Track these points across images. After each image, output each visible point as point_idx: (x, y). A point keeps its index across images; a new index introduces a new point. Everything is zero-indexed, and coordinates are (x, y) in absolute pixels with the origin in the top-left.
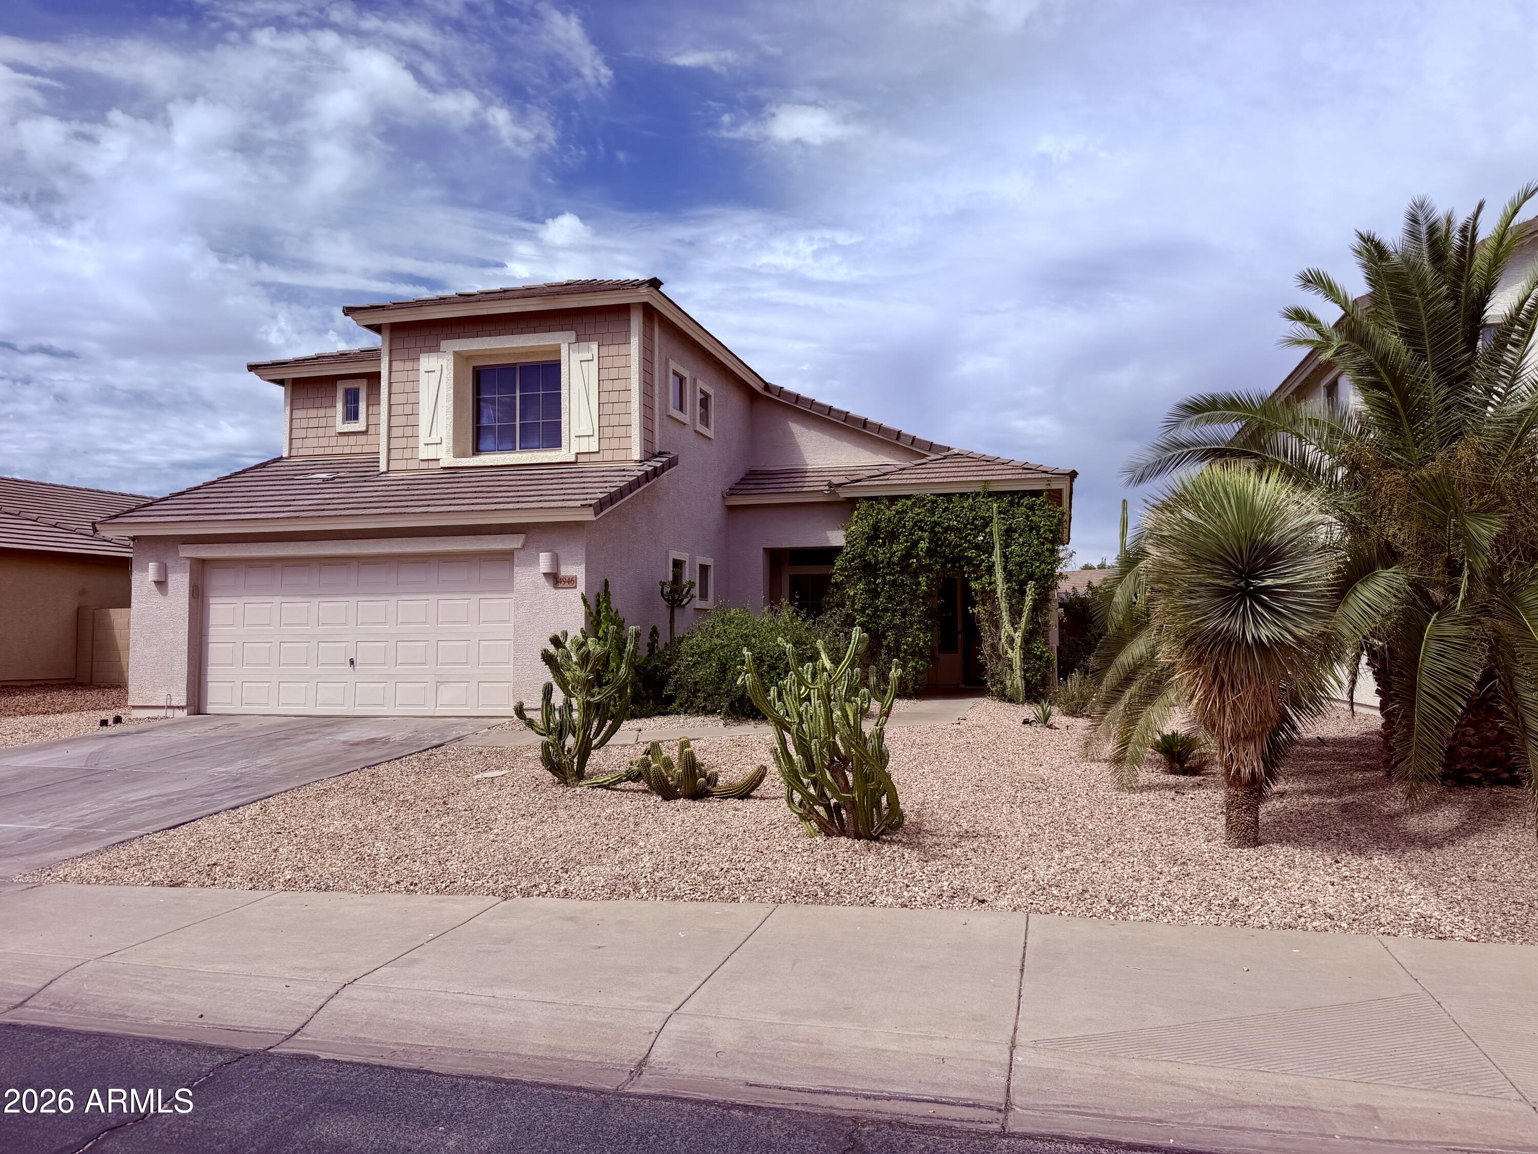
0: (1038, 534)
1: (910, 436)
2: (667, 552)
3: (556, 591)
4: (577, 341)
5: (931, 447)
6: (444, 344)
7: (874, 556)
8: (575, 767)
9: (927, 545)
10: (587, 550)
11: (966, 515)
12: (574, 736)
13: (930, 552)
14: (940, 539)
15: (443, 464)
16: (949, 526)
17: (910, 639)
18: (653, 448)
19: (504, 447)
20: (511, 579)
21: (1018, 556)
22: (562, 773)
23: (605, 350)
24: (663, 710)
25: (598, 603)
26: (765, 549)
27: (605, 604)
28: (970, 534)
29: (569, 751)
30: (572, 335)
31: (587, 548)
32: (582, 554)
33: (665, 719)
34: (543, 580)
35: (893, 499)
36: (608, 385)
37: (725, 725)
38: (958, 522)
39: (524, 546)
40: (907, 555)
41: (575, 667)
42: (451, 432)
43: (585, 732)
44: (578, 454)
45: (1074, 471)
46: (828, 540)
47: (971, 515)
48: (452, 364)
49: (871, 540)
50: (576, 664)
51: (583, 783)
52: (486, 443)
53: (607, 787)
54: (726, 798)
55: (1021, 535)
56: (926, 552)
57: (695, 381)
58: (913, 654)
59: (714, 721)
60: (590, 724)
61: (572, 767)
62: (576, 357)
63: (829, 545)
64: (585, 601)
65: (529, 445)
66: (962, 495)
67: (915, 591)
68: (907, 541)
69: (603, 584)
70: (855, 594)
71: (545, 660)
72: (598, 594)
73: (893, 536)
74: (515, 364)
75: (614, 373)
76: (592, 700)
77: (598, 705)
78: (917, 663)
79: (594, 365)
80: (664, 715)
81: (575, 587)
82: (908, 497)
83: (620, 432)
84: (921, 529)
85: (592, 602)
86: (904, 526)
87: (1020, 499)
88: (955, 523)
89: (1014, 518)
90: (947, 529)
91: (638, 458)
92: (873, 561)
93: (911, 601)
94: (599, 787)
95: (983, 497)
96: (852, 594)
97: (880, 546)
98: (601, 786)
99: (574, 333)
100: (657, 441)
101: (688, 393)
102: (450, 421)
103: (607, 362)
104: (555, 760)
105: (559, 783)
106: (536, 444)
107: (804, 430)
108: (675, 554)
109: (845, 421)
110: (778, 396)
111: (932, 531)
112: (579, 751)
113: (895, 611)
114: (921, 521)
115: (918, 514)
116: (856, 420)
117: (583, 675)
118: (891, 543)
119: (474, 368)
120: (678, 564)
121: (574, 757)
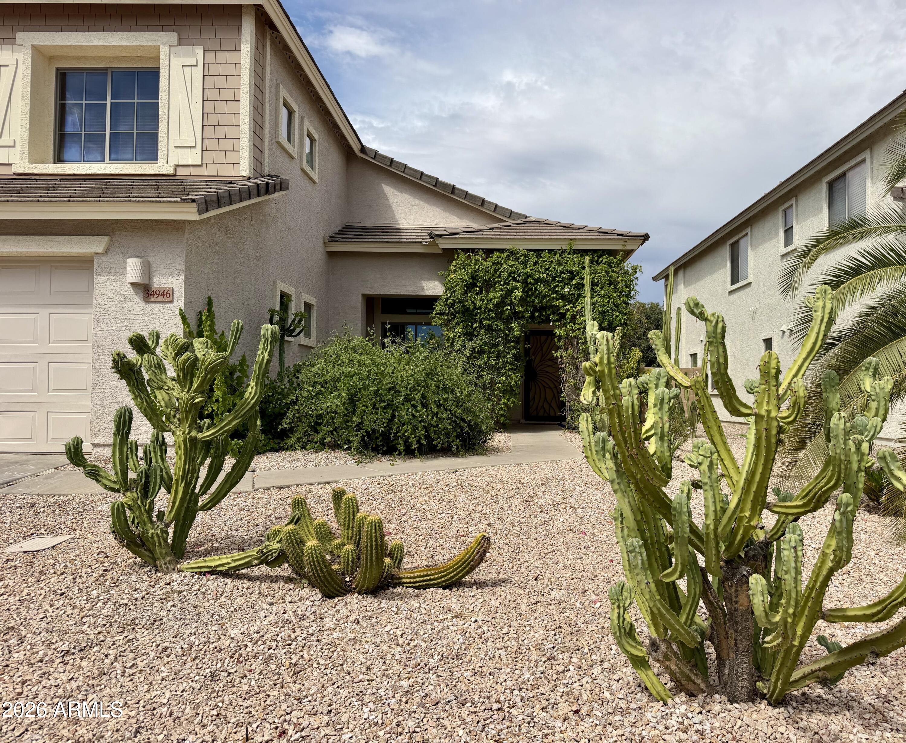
0: (615, 288)
1: (493, 204)
2: (274, 282)
3: (147, 306)
4: (180, 44)
5: (511, 214)
6: (21, 36)
7: (473, 302)
8: (170, 541)
9: (521, 294)
10: (187, 260)
11: (554, 268)
12: (169, 491)
13: (522, 301)
14: (531, 289)
15: (15, 169)
16: (539, 278)
17: (504, 378)
18: (262, 169)
19: (91, 157)
20: (90, 291)
21: (601, 306)
22: (148, 550)
23: (210, 57)
24: (276, 446)
25: (200, 321)
26: (363, 295)
27: (209, 322)
28: (557, 286)
29: (161, 515)
30: (173, 37)
31: (186, 256)
32: (180, 264)
33: (282, 456)
34: (130, 292)
35: (489, 252)
36: (213, 94)
37: (358, 463)
38: (548, 274)
39: (107, 251)
40: (501, 303)
41: (170, 384)
42: (27, 134)
43: (188, 485)
44: (177, 166)
45: (647, 234)
46: (423, 289)
47: (560, 269)
48: (30, 60)
49: (470, 287)
50: (173, 379)
51: (184, 565)
52: (71, 151)
53: (225, 574)
54: (424, 588)
55: (601, 289)
56: (519, 301)
57: (302, 119)
58: (504, 392)
59: (341, 458)
60: (195, 472)
61: (166, 541)
62: (177, 62)
63: (424, 294)
64: (183, 318)
65: (120, 158)
66: (550, 251)
67: (507, 336)
68: (502, 290)
69: (206, 302)
70: (455, 336)
71: (119, 371)
72: (200, 313)
73: (489, 285)
74: (106, 69)
75: (220, 81)
76: (199, 436)
77: (207, 444)
78: (508, 400)
79: (198, 72)
80: (277, 451)
81: (172, 302)
82: (502, 251)
83: (227, 145)
84: (514, 279)
85: (192, 320)
86: (500, 276)
87: (599, 257)
88: (545, 275)
89: (596, 274)
90: (537, 281)
91: (246, 173)
92: (472, 307)
93: (504, 344)
94: (211, 573)
95: (569, 254)
96: (452, 336)
97: (477, 294)
98: (213, 572)
99: (175, 35)
100: (266, 161)
101: (297, 127)
102: (26, 122)
103: (213, 69)
104: (137, 531)
105: (142, 566)
106: (129, 156)
107: (397, 193)
108: (282, 286)
109: (435, 186)
110: (374, 159)
111: (525, 282)
112: (176, 518)
113: (490, 352)
114: (514, 273)
115: (512, 266)
116: (445, 186)
117: (185, 396)
118: (488, 292)
119: (57, 69)
120: (284, 298)
121: (168, 525)
